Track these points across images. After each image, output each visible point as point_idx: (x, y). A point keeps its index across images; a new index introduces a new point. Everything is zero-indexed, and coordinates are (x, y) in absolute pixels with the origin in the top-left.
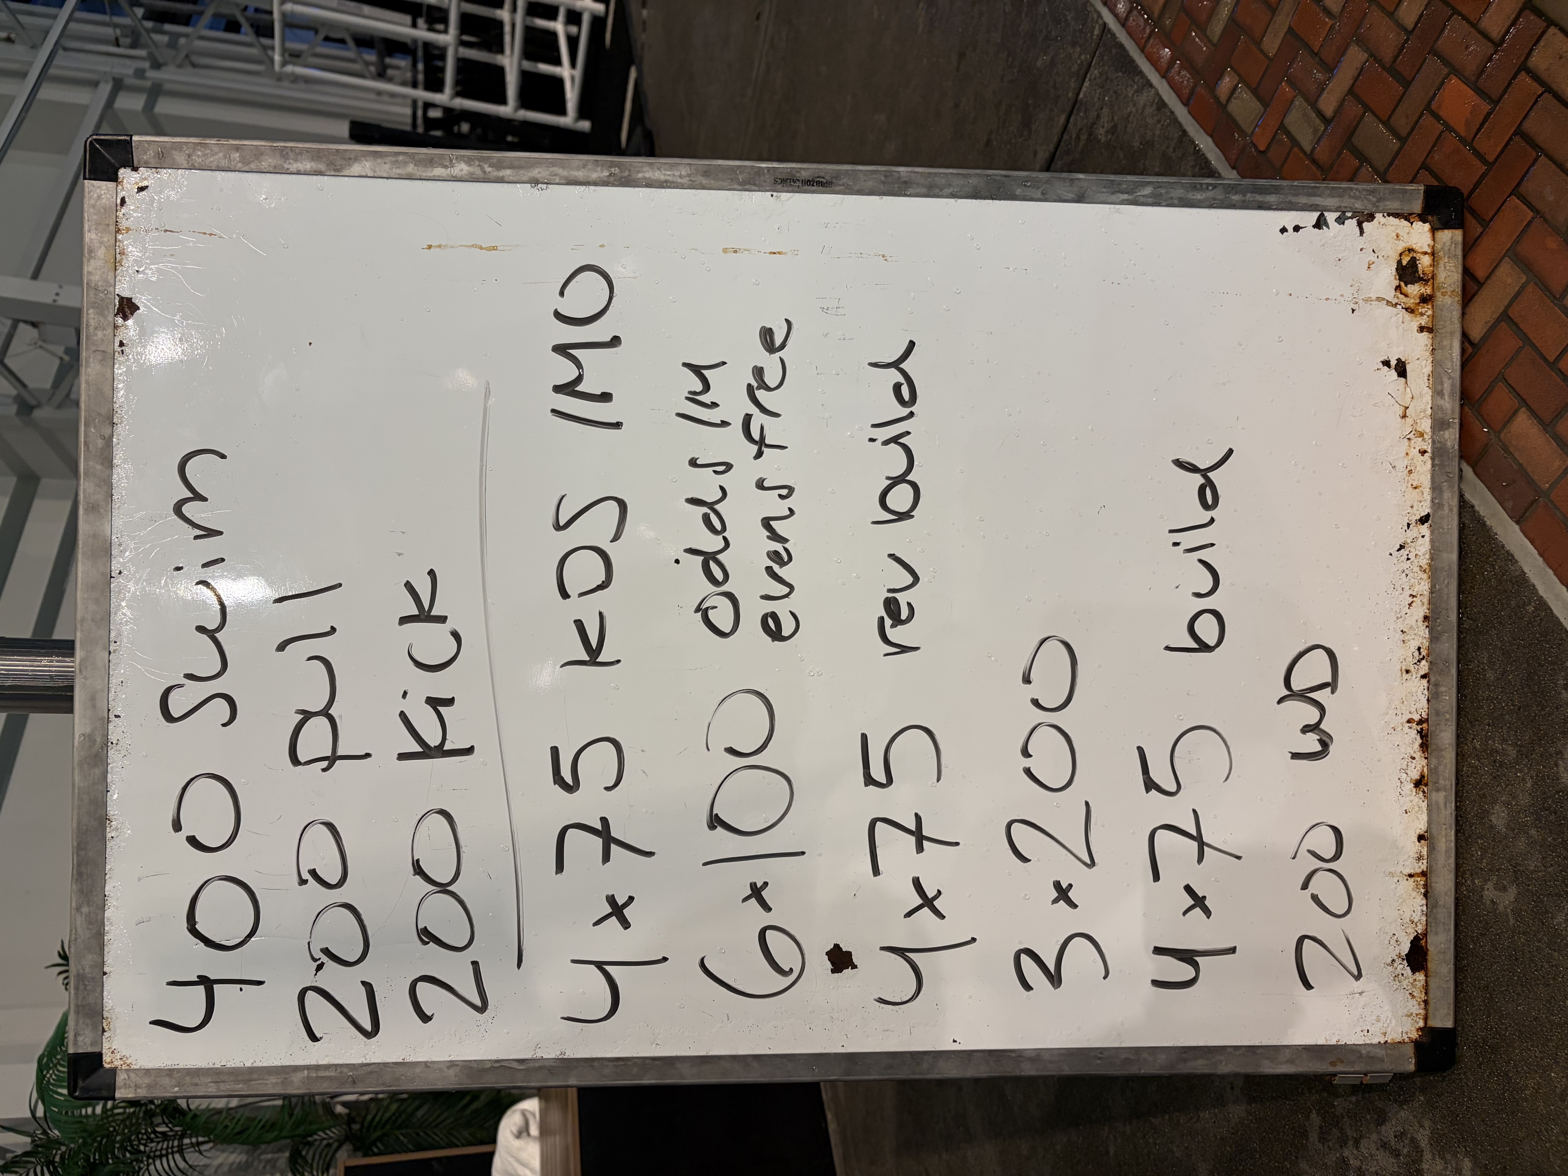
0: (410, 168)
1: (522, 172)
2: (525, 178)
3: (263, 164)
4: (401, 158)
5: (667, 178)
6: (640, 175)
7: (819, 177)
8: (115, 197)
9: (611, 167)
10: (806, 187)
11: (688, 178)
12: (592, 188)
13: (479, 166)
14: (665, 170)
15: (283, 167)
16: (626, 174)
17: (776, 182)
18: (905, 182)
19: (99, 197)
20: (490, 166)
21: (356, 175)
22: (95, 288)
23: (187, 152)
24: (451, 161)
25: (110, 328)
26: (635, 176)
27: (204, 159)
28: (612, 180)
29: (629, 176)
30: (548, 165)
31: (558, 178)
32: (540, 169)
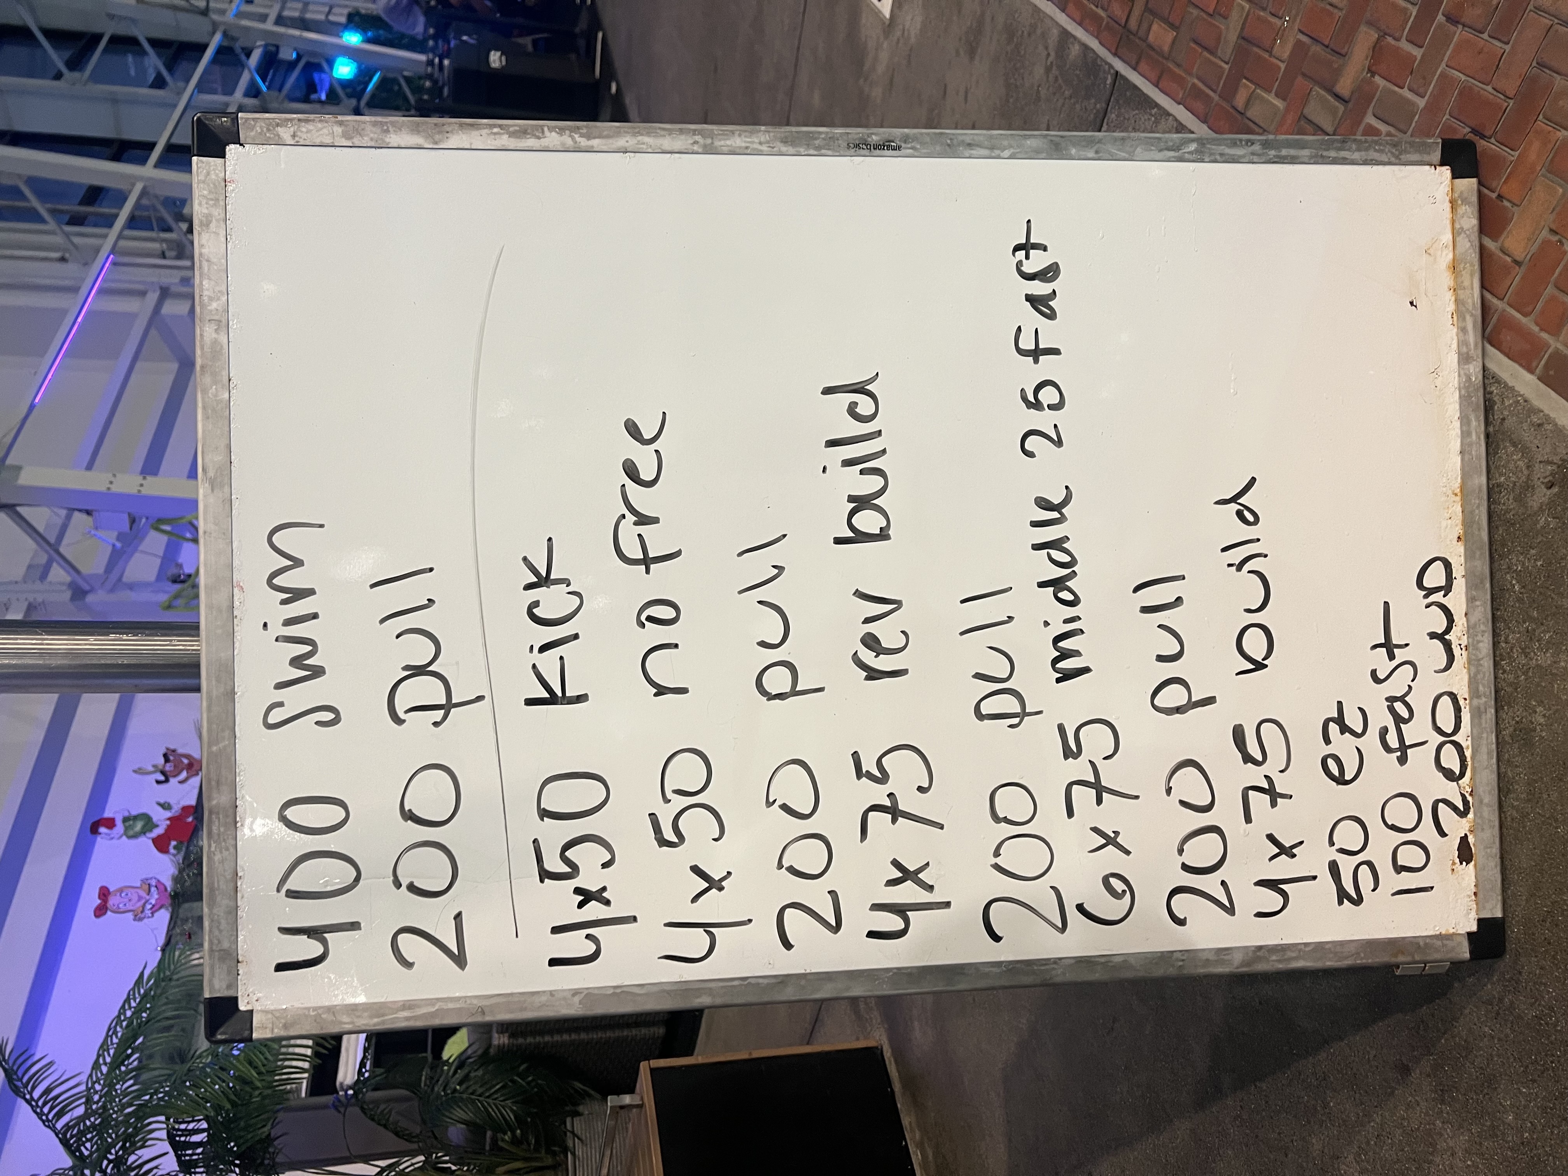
1: (610, 142)
2: (613, 148)
3: (364, 139)
4: (495, 130)
5: (748, 145)
8: (223, 173)
11: (767, 145)
14: (745, 137)
15: (384, 142)
16: (709, 141)
17: (849, 147)
19: (208, 174)
20: (581, 136)
21: (452, 147)
22: (208, 261)
23: (292, 129)
24: (543, 132)
25: (224, 298)
26: (717, 143)
27: (309, 135)
28: (696, 148)
29: (712, 143)
30: (634, 135)
31: (644, 146)
32: (627, 139)
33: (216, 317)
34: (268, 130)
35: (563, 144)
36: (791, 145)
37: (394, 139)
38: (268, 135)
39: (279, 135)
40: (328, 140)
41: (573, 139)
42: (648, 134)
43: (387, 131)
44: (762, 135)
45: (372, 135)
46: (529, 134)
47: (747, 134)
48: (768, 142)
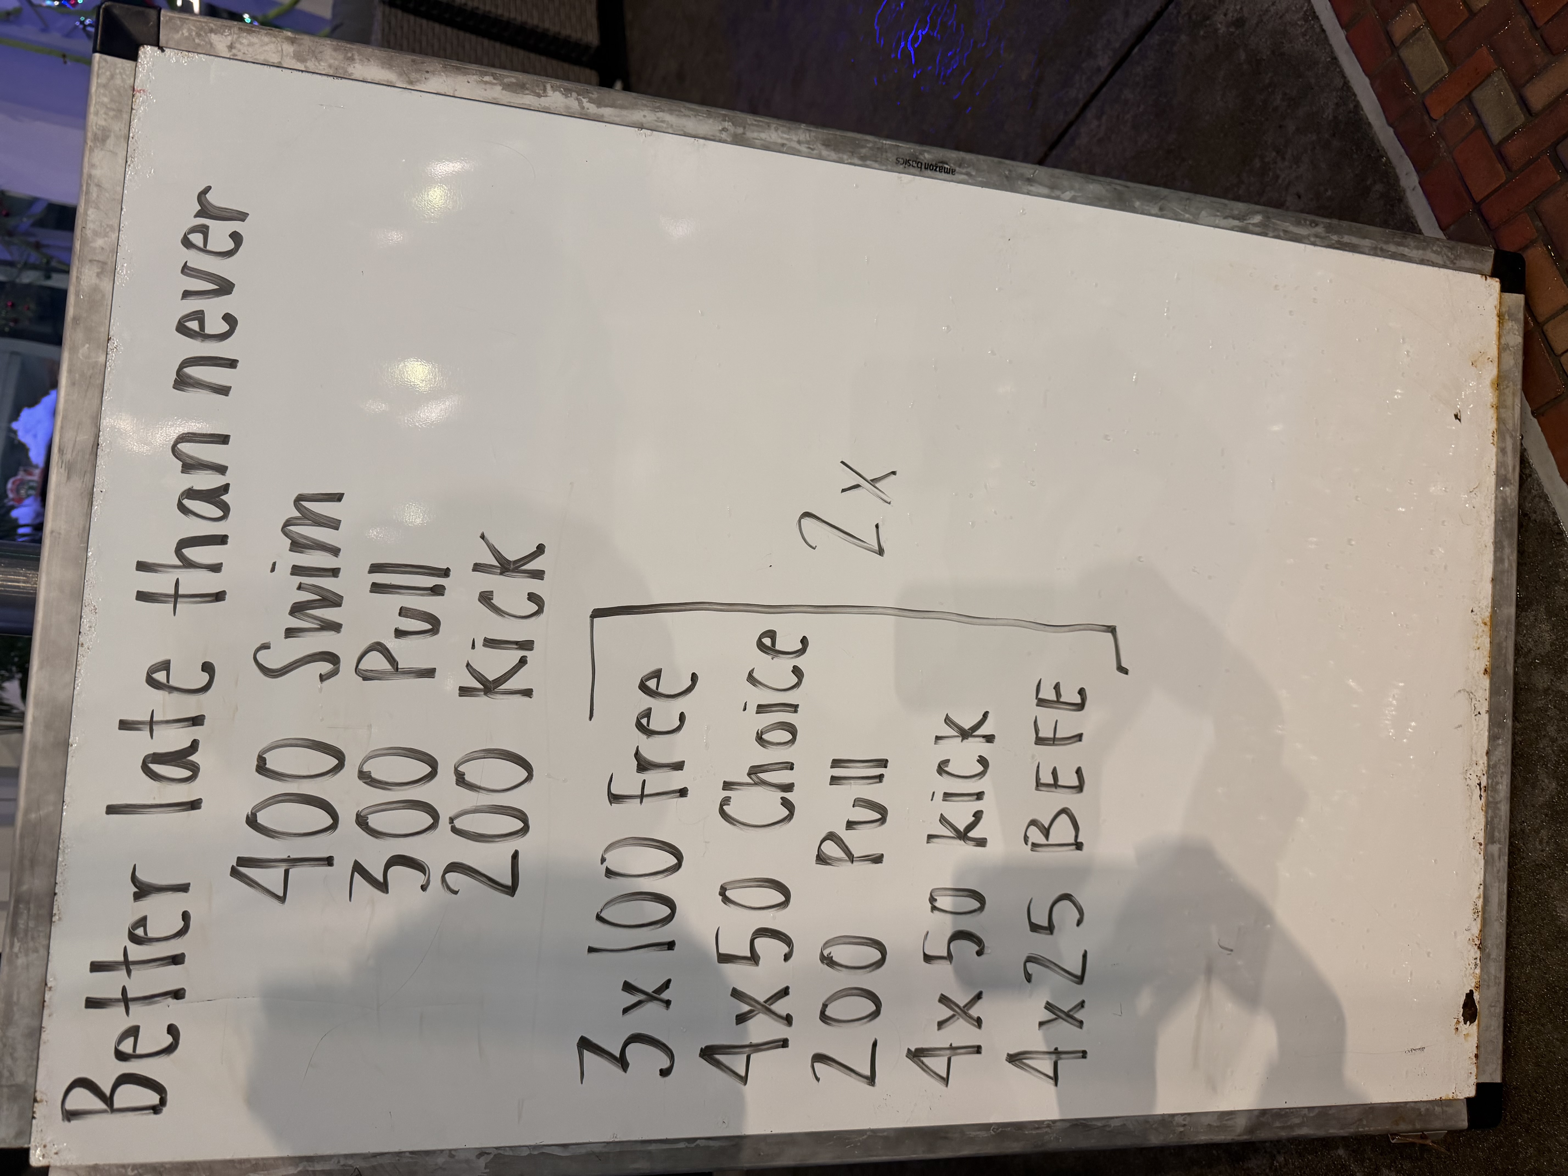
0: (497, 92)
4: (487, 78)
5: (785, 142)
9: (724, 120)
11: (807, 146)
12: (701, 142)
14: (782, 132)
17: (897, 161)
20: (589, 102)
21: (432, 91)
22: (98, 186)
23: (230, 38)
24: (545, 90)
25: (114, 236)
26: (750, 135)
27: (250, 49)
28: (724, 136)
29: (744, 133)
30: (655, 109)
31: (664, 125)
32: (646, 113)
33: (101, 258)
34: (199, 35)
35: (568, 107)
36: (834, 150)
37: (358, 69)
38: (197, 41)
39: (211, 44)
40: (275, 59)
41: (580, 103)
42: (671, 112)
43: (352, 59)
44: (801, 134)
45: (332, 61)
46: (527, 89)
47: (785, 129)
48: (808, 142)
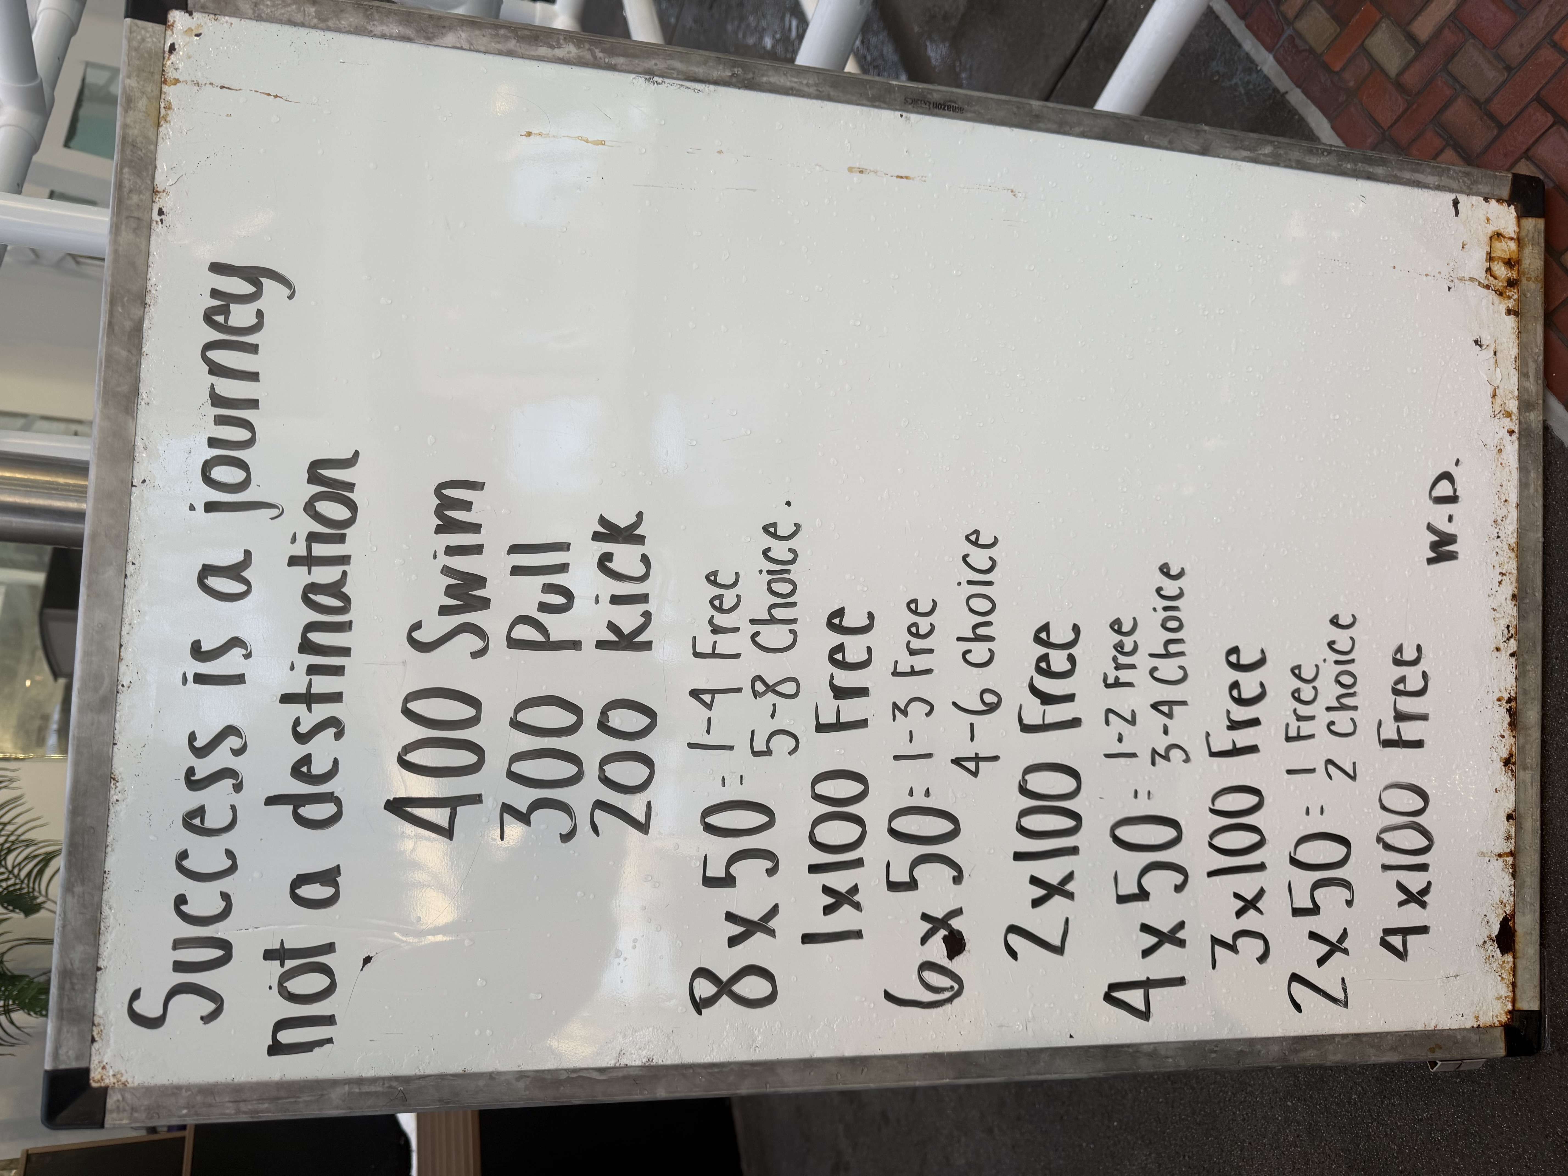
0: (512, 44)
1: (637, 61)
2: (639, 69)
3: (343, 22)
4: (502, 32)
6: (765, 79)
7: (950, 101)
8: (163, 42)
9: (734, 67)
10: (937, 110)
11: (815, 88)
12: (712, 87)
13: (589, 49)
15: (366, 29)
16: (750, 76)
17: (907, 101)
18: (1037, 116)
20: (602, 51)
21: (450, 46)
24: (558, 42)
26: (760, 79)
27: (274, 10)
28: (734, 81)
29: (754, 78)
30: (666, 57)
31: (674, 71)
32: (657, 60)
35: (580, 57)
37: (378, 25)
38: (222, 4)
39: (236, 6)
40: (297, 18)
42: (681, 59)
43: (372, 16)
44: (809, 77)
45: (351, 20)
47: (794, 73)
